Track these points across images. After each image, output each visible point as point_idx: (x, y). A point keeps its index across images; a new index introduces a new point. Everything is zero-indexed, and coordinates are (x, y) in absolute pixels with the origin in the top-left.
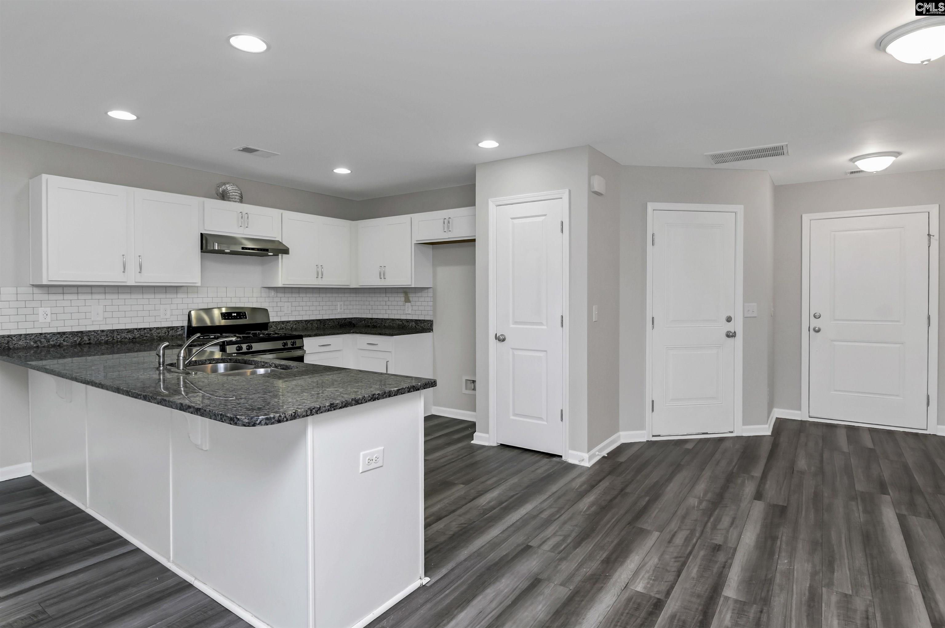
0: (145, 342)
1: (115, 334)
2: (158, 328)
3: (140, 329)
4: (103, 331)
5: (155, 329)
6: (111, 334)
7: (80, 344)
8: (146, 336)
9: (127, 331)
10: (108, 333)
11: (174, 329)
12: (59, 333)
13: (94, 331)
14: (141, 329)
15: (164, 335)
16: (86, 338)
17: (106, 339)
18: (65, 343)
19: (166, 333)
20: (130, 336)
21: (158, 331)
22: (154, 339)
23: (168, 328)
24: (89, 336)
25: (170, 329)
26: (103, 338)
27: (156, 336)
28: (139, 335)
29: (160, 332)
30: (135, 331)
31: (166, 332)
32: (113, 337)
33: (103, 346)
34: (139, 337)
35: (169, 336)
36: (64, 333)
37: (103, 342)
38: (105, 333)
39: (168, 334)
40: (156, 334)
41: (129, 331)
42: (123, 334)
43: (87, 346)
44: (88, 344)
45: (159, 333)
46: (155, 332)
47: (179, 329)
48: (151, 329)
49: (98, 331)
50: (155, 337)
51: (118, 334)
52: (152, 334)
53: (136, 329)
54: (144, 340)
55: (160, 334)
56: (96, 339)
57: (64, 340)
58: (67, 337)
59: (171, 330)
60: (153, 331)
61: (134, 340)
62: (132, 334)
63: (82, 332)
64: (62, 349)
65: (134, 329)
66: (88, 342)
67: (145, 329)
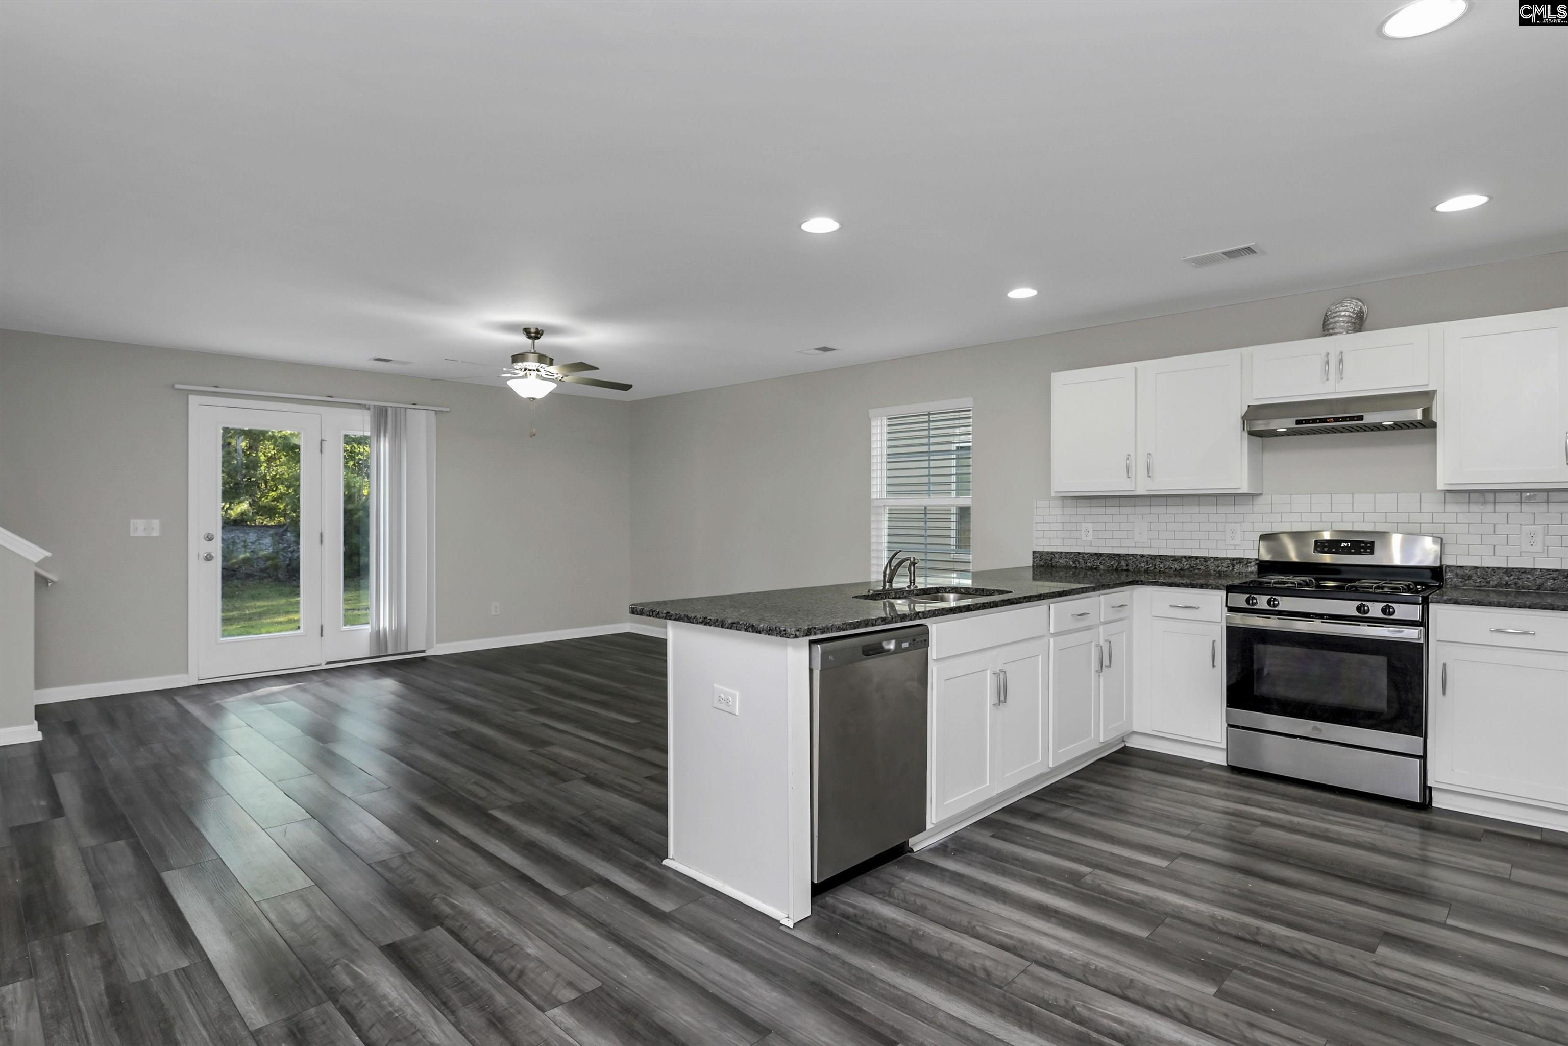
0: (1196, 576)
1: (1158, 560)
2: (1216, 559)
3: (1190, 557)
4: (1142, 556)
5: (1212, 560)
6: (1152, 561)
7: (1116, 570)
8: (1199, 569)
9: (1172, 559)
10: (1149, 559)
11: (1242, 562)
12: (1096, 554)
13: (1132, 555)
14: (1192, 557)
15: (1225, 569)
16: (1123, 563)
17: (1147, 567)
18: (1102, 567)
19: (1228, 567)
20: (1176, 566)
21: (1216, 563)
22: (1211, 575)
23: (1233, 559)
24: (1126, 560)
25: (1235, 562)
26: (1143, 565)
27: (1214, 571)
28: (1188, 566)
29: (1220, 565)
30: (1184, 560)
31: (1230, 565)
32: (1155, 565)
33: (1142, 575)
34: (1188, 569)
35: (1234, 573)
36: (1101, 555)
37: (1143, 570)
38: (1144, 559)
39: (1233, 570)
40: (1214, 567)
41: (1175, 559)
42: (1168, 563)
43: (1125, 573)
44: (1125, 570)
45: (1218, 567)
46: (1212, 565)
47: (1250, 563)
48: (1206, 559)
49: (1137, 555)
50: (1212, 572)
51: (1161, 562)
52: (1207, 567)
53: (1185, 557)
54: (1196, 574)
55: (1220, 568)
56: (1134, 566)
57: (1100, 563)
58: (1104, 560)
59: (1237, 563)
60: (1209, 562)
61: (1182, 572)
62: (1179, 564)
63: (1119, 555)
64: (1099, 573)
65: (1182, 557)
66: (1125, 568)
67: (1197, 558)
